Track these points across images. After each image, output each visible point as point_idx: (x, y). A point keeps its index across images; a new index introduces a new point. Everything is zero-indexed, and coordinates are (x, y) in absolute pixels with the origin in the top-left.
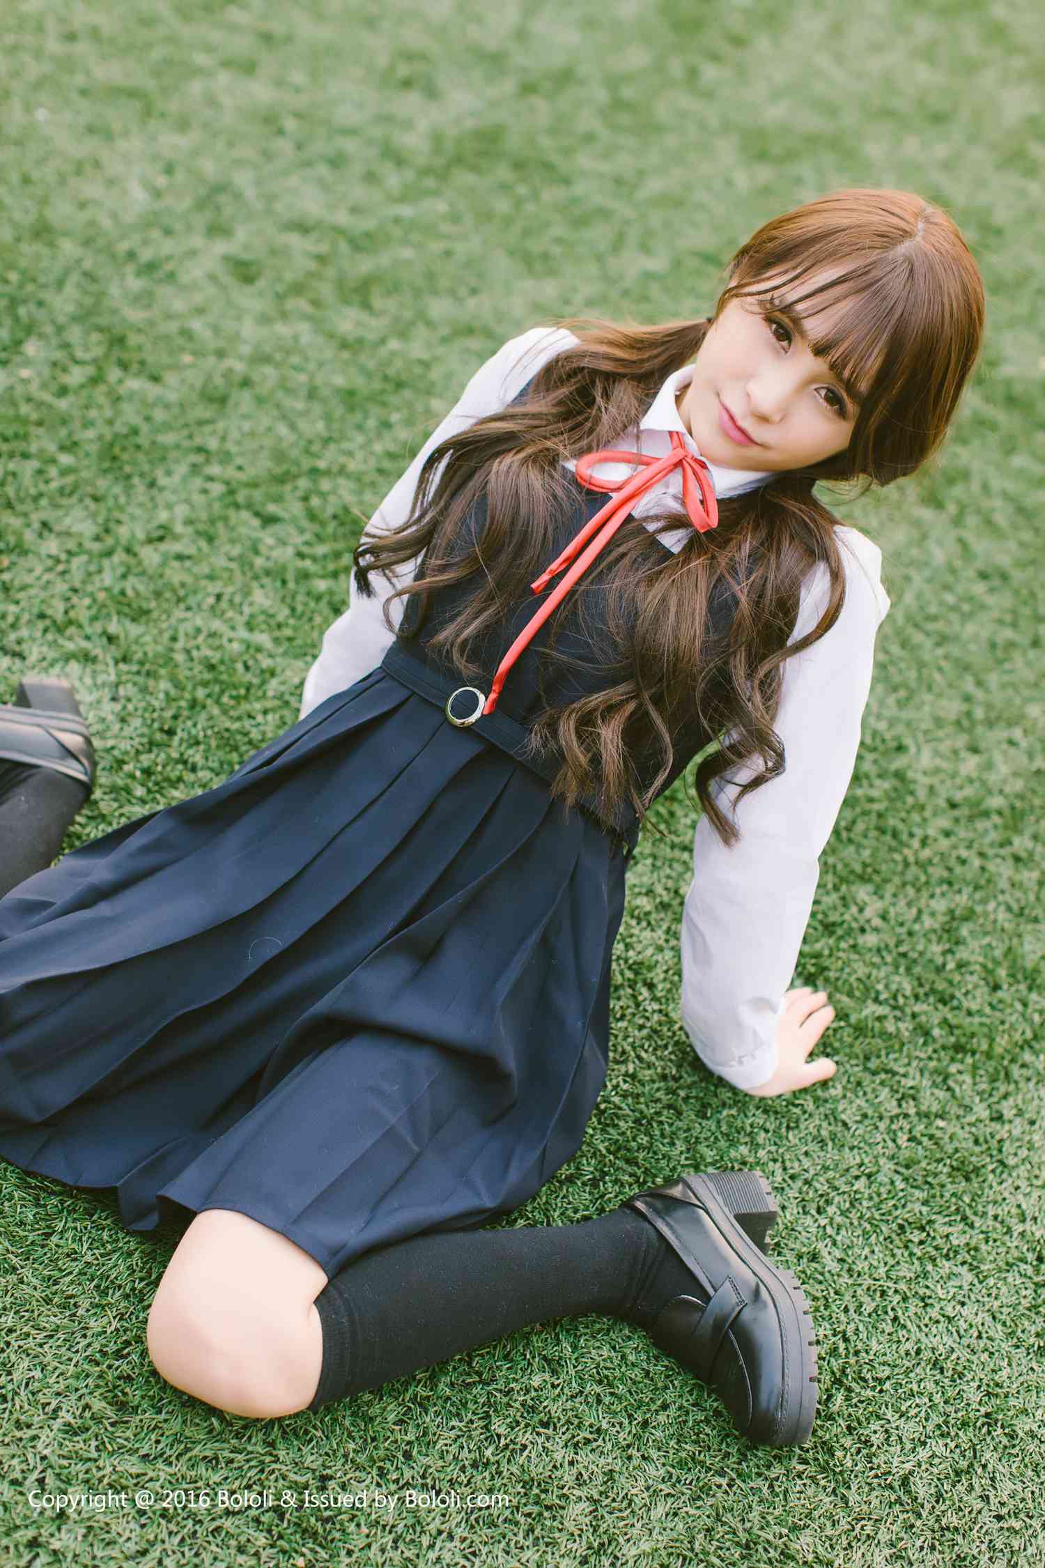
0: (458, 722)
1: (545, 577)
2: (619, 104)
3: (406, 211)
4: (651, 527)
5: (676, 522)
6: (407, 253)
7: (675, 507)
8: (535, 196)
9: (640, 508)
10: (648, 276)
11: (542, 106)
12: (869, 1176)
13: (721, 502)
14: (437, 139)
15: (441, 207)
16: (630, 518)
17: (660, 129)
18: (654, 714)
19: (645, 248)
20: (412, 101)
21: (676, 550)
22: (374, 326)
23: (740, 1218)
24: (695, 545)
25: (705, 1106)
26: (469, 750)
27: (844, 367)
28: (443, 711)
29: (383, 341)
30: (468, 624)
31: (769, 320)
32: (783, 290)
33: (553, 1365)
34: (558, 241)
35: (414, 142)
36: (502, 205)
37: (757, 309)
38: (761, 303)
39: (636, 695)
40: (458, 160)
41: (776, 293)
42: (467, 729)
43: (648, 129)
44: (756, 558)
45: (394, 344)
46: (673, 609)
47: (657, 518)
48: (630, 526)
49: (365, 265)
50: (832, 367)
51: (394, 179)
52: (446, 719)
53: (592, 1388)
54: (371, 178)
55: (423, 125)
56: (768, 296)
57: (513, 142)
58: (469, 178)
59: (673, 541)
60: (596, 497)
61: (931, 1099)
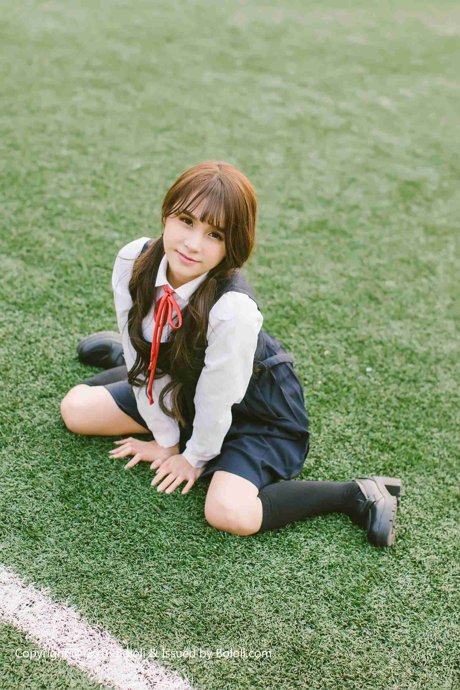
2: (375, 215)
3: (287, 242)
6: (286, 253)
8: (338, 240)
10: (379, 265)
11: (344, 216)
14: (301, 223)
15: (300, 241)
17: (390, 224)
19: (379, 256)
20: (293, 212)
22: (269, 271)
29: (274, 275)
34: (345, 253)
35: (294, 223)
36: (324, 242)
40: (309, 229)
43: (385, 223)
45: (277, 277)
49: (269, 255)
51: (283, 233)
54: (275, 232)
55: (296, 219)
57: (331, 224)
58: (313, 235)
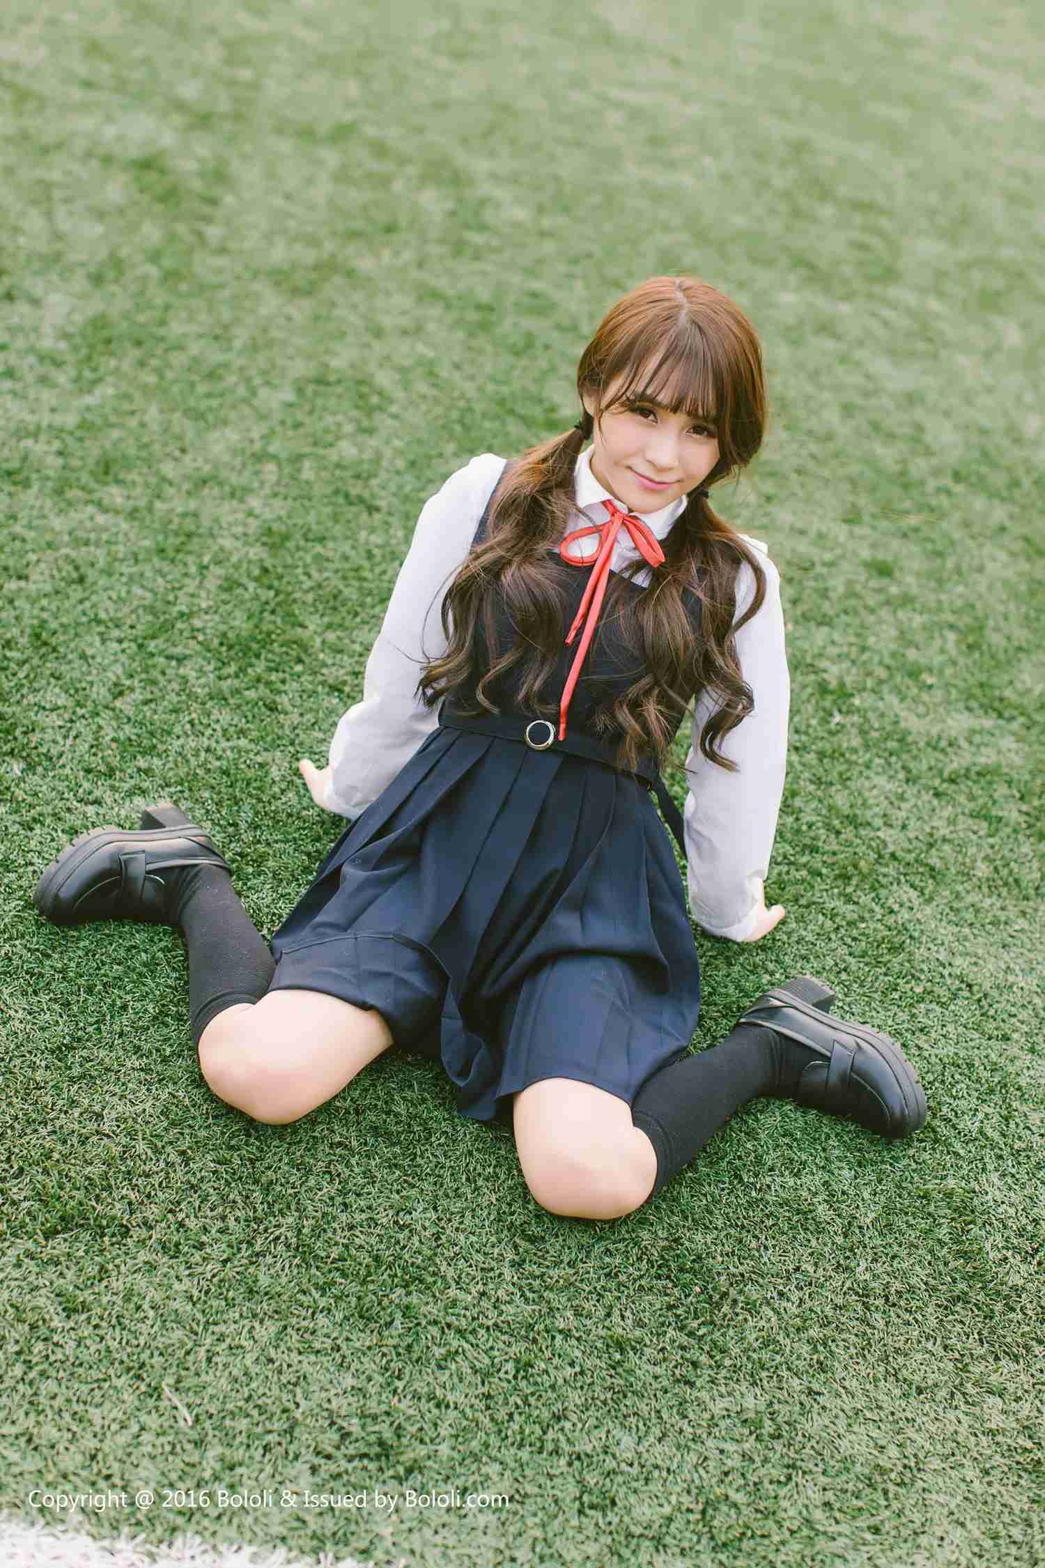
0: (542, 746)
1: (572, 634)
4: (626, 575)
5: (639, 565)
7: (635, 555)
9: (615, 564)
12: (845, 970)
13: (661, 542)
16: (612, 573)
18: (671, 693)
21: (645, 585)
23: (816, 1005)
24: (658, 575)
25: (727, 958)
26: (555, 762)
27: (696, 410)
28: (525, 743)
30: (535, 680)
31: (633, 410)
32: (632, 387)
33: (752, 1134)
37: (622, 409)
38: (622, 405)
39: (656, 683)
41: (628, 394)
42: (549, 750)
44: (702, 572)
46: (665, 621)
47: (626, 569)
48: (614, 580)
50: (689, 413)
52: (529, 747)
53: (782, 1141)
56: (624, 398)
59: (642, 580)
60: (585, 569)
61: (848, 910)
